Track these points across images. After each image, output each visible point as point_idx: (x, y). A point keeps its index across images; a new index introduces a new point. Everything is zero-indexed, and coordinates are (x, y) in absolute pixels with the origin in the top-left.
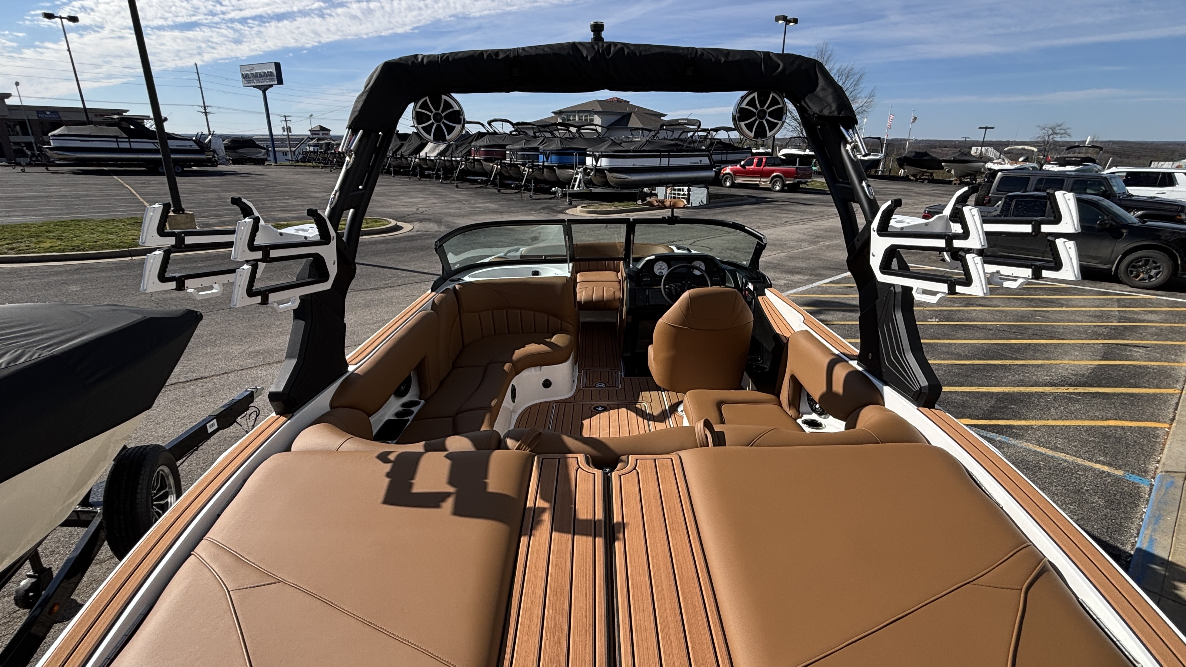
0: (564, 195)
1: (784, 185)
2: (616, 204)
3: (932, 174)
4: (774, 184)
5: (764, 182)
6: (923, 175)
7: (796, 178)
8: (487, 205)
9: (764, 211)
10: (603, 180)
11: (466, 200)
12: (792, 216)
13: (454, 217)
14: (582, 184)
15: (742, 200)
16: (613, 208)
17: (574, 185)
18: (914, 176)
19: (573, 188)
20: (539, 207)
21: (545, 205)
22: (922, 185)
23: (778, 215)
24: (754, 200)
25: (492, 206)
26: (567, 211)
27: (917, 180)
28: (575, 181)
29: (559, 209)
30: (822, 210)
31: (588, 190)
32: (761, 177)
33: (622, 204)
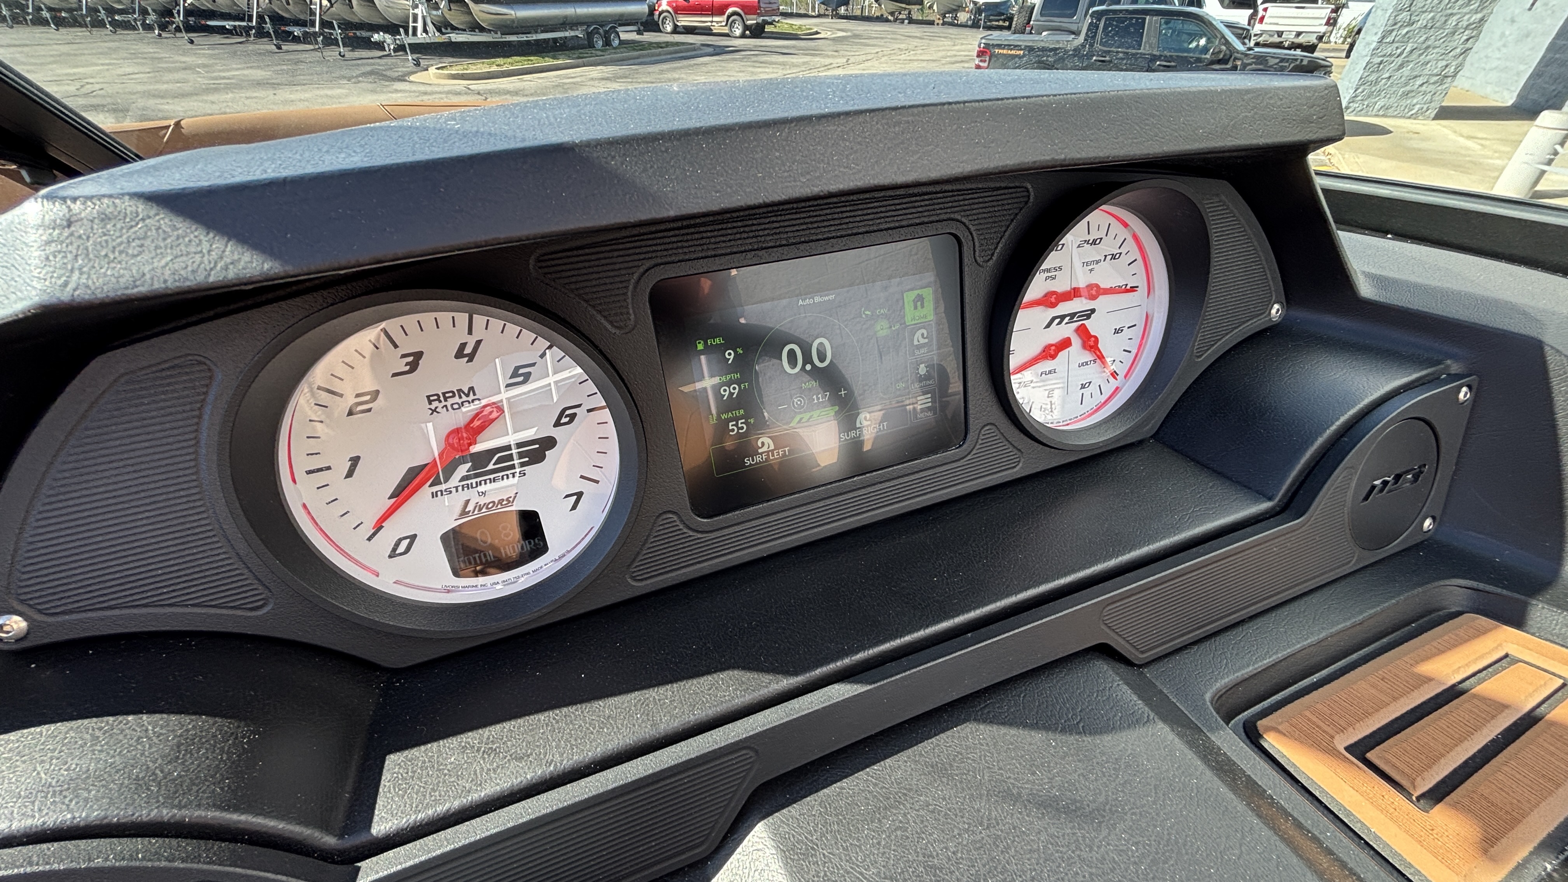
0: (401, 48)
1: (746, 27)
2: (500, 61)
3: (910, 13)
4: (731, 27)
5: (717, 22)
6: (900, 13)
7: (760, 15)
8: (246, 72)
9: (732, 65)
10: (467, 18)
11: (204, 66)
12: (771, 70)
13: (162, 97)
14: (431, 28)
15: (695, 50)
16: (494, 68)
17: (415, 29)
18: (892, 14)
19: (415, 33)
20: (358, 72)
21: (369, 68)
22: (901, 26)
23: (751, 69)
24: (711, 50)
25: (259, 74)
26: (412, 78)
27: (896, 20)
28: (415, 20)
29: (396, 74)
30: (805, 60)
31: (443, 39)
32: (712, 15)
33: (509, 60)
